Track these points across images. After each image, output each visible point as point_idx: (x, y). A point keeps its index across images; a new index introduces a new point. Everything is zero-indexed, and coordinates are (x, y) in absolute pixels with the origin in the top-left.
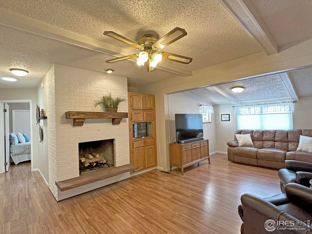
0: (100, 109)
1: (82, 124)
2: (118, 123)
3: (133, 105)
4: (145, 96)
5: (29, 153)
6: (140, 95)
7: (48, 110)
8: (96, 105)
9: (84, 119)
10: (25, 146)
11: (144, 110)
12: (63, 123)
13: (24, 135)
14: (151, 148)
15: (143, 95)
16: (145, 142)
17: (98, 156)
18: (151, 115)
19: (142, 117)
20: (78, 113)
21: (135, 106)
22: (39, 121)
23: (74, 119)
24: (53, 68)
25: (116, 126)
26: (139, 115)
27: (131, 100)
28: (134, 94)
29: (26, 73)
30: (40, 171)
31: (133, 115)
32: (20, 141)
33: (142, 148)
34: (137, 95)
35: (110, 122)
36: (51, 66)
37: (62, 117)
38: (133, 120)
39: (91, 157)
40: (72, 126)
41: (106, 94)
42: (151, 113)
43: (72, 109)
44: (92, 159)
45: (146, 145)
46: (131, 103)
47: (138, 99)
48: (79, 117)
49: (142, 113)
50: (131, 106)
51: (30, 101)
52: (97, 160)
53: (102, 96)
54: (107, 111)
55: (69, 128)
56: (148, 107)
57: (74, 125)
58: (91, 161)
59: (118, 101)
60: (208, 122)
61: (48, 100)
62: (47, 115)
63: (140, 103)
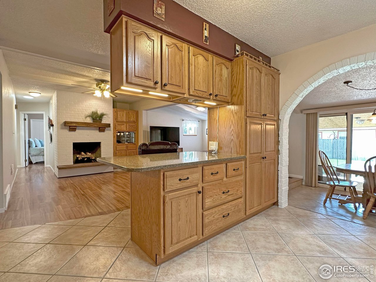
0: (89, 120)
1: (75, 130)
2: (104, 131)
3: (117, 118)
4: (129, 111)
5: (43, 155)
6: (124, 111)
7: (54, 120)
8: (86, 117)
9: (76, 126)
10: (40, 149)
11: (126, 122)
12: (62, 128)
13: (40, 141)
14: (133, 152)
15: (126, 111)
16: (127, 147)
17: (88, 154)
18: (134, 126)
19: (125, 127)
20: (72, 123)
21: (119, 119)
22: (50, 128)
23: (70, 126)
24: (56, 93)
25: (102, 133)
26: (123, 126)
27: (115, 114)
28: (118, 110)
29: (40, 94)
30: (51, 166)
31: (117, 126)
32: (37, 145)
33: (124, 151)
34: (120, 110)
35: (97, 130)
36: (55, 91)
37: (62, 125)
38: (117, 130)
39: (83, 153)
40: (68, 131)
41: (94, 110)
42: (134, 125)
43: (69, 120)
44: (83, 155)
45: (128, 149)
46: (115, 117)
47: (122, 114)
48: (72, 125)
49: (125, 124)
50: (116, 118)
51: (44, 113)
52: (88, 156)
53: (91, 111)
54: (94, 122)
55: (66, 132)
56: (131, 120)
57: (69, 131)
58: (83, 157)
59: (102, 115)
60: (194, 135)
61: (54, 113)
62: (54, 123)
63: (123, 117)
